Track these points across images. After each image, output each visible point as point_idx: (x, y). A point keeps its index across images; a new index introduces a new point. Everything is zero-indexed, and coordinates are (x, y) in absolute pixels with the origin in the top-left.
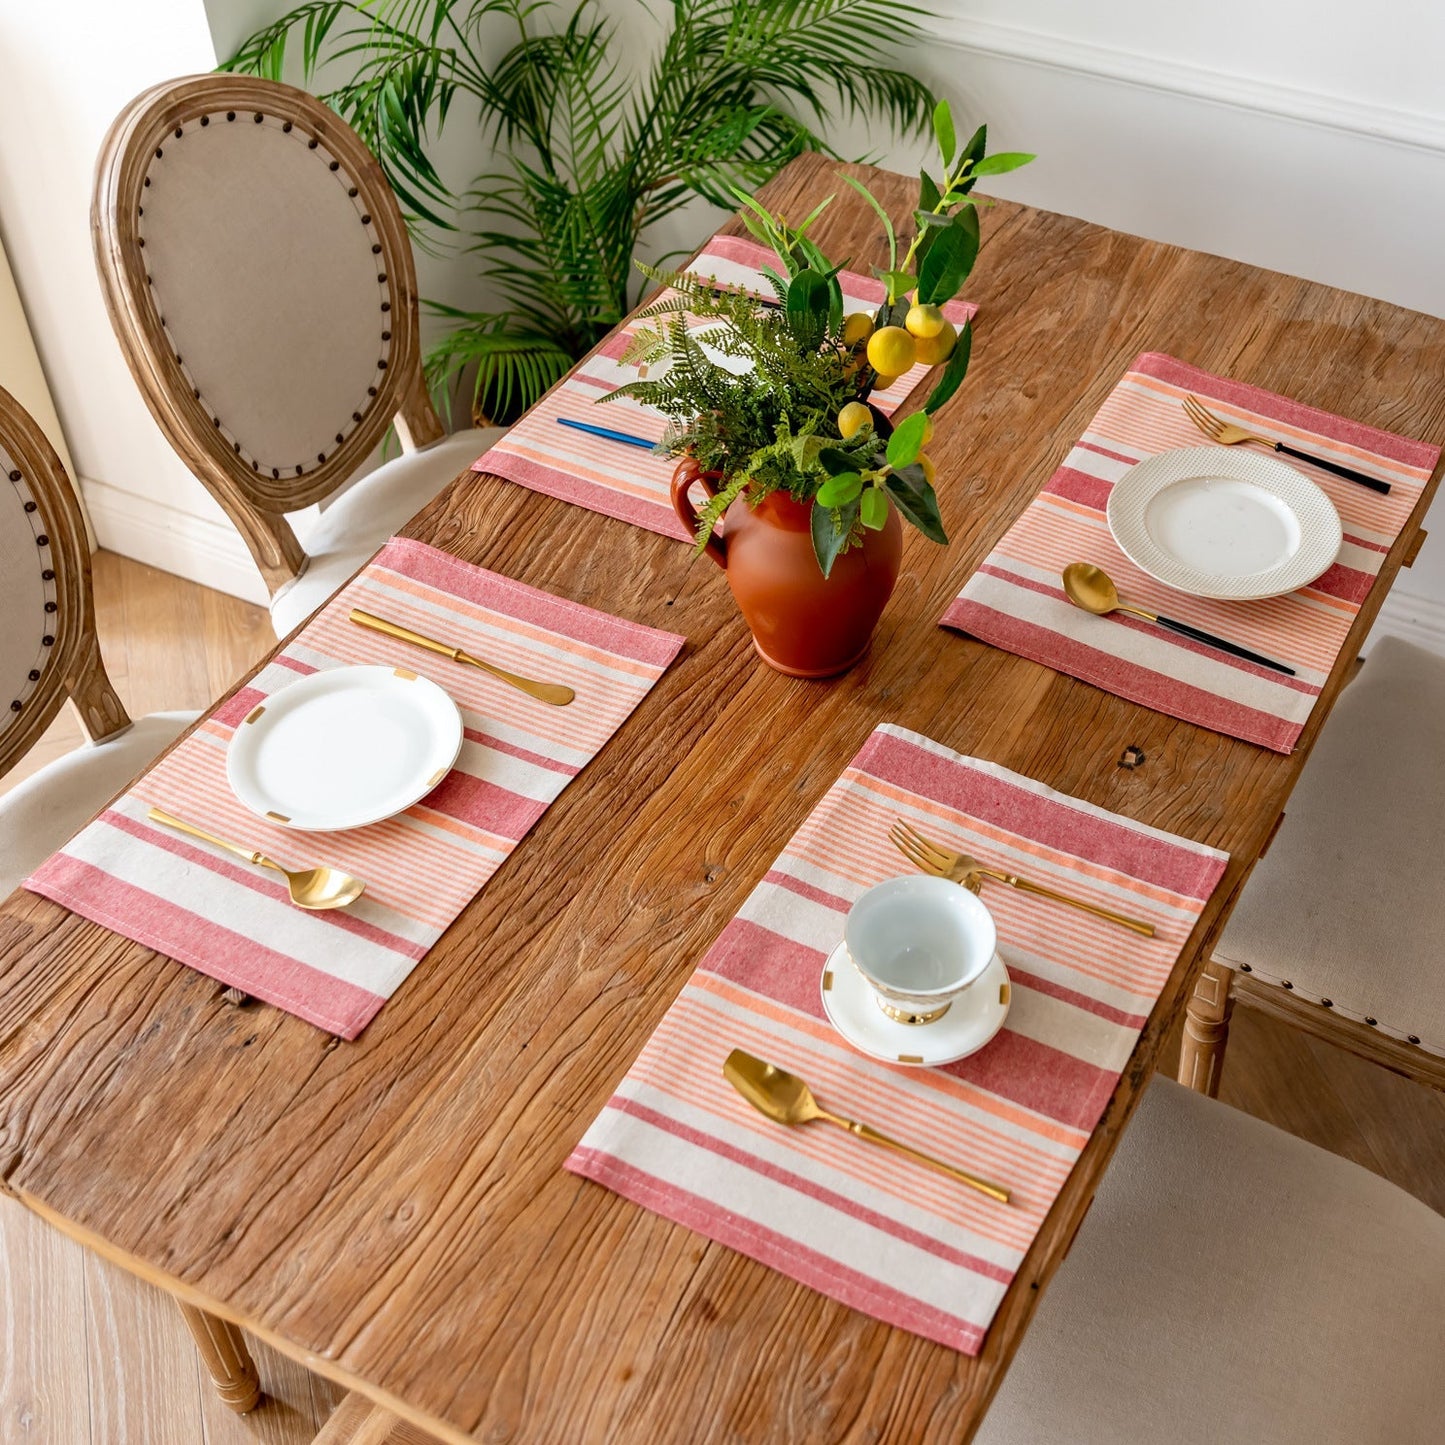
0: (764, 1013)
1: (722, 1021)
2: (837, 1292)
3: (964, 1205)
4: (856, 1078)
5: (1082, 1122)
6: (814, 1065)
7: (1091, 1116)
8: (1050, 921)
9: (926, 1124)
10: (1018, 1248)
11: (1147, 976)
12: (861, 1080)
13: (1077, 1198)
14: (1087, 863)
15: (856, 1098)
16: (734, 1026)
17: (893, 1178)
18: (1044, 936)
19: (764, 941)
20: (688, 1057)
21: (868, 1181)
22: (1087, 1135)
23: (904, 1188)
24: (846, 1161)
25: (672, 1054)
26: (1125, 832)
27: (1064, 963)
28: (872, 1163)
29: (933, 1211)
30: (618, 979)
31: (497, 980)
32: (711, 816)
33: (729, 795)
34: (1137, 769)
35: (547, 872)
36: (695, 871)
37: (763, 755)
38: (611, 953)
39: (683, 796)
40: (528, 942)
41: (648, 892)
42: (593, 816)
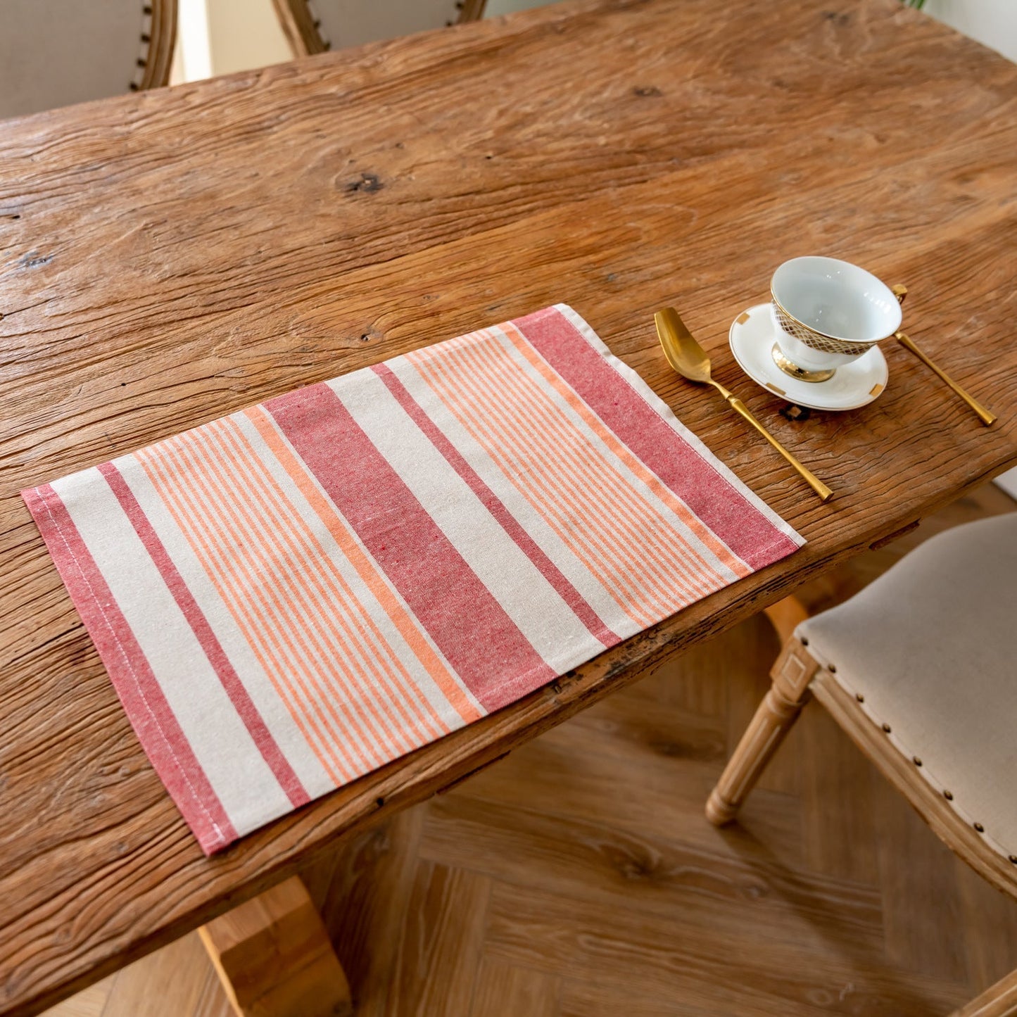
0: (283, 463)
1: (245, 450)
2: (139, 722)
3: (318, 710)
4: (315, 551)
5: (488, 698)
6: (289, 523)
7: (500, 698)
8: (592, 515)
9: (343, 623)
10: (334, 778)
11: (650, 605)
12: (318, 556)
14: (664, 486)
15: (300, 567)
16: (251, 460)
17: (275, 652)
18: (576, 523)
19: (334, 410)
20: (194, 463)
21: (251, 642)
22: (484, 713)
23: (277, 665)
24: (247, 614)
25: (182, 455)
26: (717, 477)
27: (577, 553)
28: (267, 628)
29: (285, 700)
30: (233, 373)
31: (146, 332)
32: (402, 298)
33: (429, 290)
34: (794, 423)
35: (247, 280)
36: (358, 328)
37: (478, 276)
38: (245, 353)
39: (393, 276)
40: (192, 318)
41: (310, 325)
42: (314, 260)
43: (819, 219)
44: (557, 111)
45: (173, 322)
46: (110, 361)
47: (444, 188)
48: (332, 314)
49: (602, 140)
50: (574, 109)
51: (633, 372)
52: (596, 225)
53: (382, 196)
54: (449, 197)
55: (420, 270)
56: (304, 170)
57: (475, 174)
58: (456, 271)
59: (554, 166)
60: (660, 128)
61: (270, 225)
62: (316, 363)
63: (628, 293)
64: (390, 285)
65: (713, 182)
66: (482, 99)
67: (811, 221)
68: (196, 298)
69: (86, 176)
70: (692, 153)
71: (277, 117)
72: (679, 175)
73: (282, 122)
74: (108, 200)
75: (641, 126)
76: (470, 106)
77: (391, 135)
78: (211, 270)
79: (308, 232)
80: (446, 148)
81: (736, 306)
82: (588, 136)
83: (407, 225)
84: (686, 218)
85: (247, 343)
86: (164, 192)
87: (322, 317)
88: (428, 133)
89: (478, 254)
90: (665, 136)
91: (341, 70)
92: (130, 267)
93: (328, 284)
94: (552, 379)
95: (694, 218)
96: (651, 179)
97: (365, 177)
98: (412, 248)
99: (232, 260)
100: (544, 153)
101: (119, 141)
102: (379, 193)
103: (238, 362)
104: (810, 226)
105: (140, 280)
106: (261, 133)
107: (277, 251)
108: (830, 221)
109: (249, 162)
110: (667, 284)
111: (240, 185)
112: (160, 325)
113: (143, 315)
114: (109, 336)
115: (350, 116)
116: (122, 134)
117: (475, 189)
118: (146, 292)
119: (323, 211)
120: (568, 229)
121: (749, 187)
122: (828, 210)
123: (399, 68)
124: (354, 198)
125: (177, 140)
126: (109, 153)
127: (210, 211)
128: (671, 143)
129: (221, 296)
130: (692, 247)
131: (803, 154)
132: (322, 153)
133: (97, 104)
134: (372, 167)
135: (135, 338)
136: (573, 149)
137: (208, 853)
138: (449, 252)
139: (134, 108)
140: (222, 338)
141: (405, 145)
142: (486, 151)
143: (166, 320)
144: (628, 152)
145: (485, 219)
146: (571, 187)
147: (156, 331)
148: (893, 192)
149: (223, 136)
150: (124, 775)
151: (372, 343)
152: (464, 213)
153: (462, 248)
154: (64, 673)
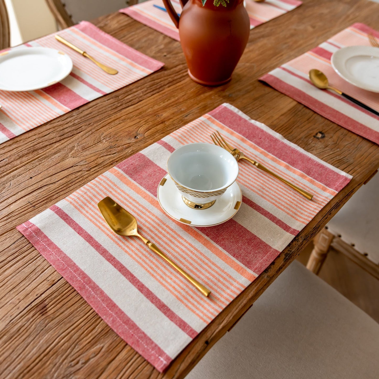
0: (133, 189)
1: (115, 188)
2: (108, 319)
3: (187, 292)
4: (161, 224)
5: (256, 269)
6: (145, 214)
7: (261, 268)
8: (268, 184)
9: (183, 251)
10: (205, 321)
12: (162, 225)
13: (243, 304)
14: (291, 167)
15: (157, 232)
16: (119, 191)
17: (159, 271)
18: (263, 189)
20: (94, 198)
21: (146, 270)
22: (257, 276)
23: (161, 277)
24: (140, 258)
25: (87, 195)
26: (310, 159)
27: (269, 201)
28: (152, 262)
29: (171, 291)
30: (82, 163)
31: (35, 153)
32: (147, 118)
33: (158, 113)
34: (321, 140)
35: (76, 122)
36: (132, 134)
37: (176, 104)
38: (85, 153)
39: (140, 109)
40: (55, 142)
41: (110, 137)
42: (103, 109)
45: (47, 146)
46: (22, 168)
48: (119, 130)
51: (263, 124)
55: (151, 105)
58: (167, 103)
62: (118, 152)
64: (140, 113)
65: (257, 52)
68: (55, 134)
76: (151, 37)
83: (139, 88)
84: (252, 68)
85: (84, 149)
87: (115, 132)
89: (174, 95)
93: (113, 117)
94: (232, 133)
95: (255, 67)
98: (145, 96)
103: (82, 158)
112: (41, 148)
113: (32, 145)
114: (18, 157)
123: (116, 25)
129: (66, 131)
135: (31, 156)
137: (161, 371)
138: (161, 96)
140: (72, 149)
142: (163, 53)
143: (43, 145)
145: (172, 80)
147: (40, 151)
150: (83, 364)
151: (140, 139)
152: (162, 79)
153: (166, 93)
154: (38, 320)
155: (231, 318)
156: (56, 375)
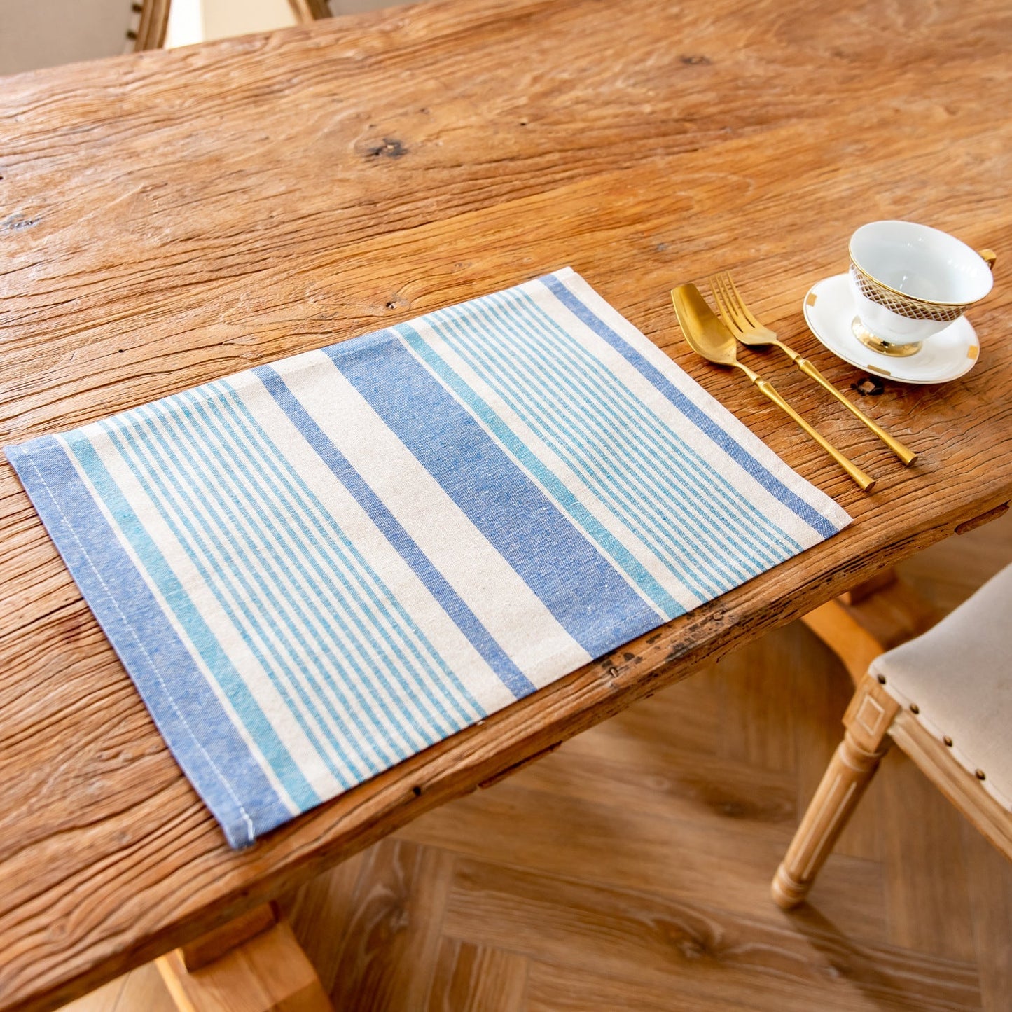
30: (244, 341)
31: (145, 298)
32: (430, 265)
33: (462, 257)
34: (868, 397)
35: (258, 245)
36: (383, 295)
37: (514, 244)
38: (257, 320)
39: (420, 242)
40: (197, 283)
41: (328, 293)
42: (331, 225)
43: (887, 191)
44: (597, 78)
45: (176, 287)
46: (105, 327)
47: (474, 154)
48: (353, 281)
49: (647, 108)
50: (615, 77)
52: (642, 193)
53: (408, 161)
54: (480, 164)
55: (450, 237)
56: (320, 134)
57: (510, 141)
58: (491, 238)
59: (595, 133)
60: (711, 96)
61: (283, 189)
62: (336, 331)
63: (680, 264)
64: (416, 252)
65: (770, 152)
66: (515, 65)
67: (878, 193)
68: (201, 263)
69: (77, 138)
70: (746, 122)
71: (289, 80)
72: (733, 144)
73: (293, 86)
74: (102, 162)
75: (691, 94)
76: (502, 73)
77: (415, 101)
78: (218, 234)
79: (325, 198)
80: (477, 114)
81: (799, 277)
82: (631, 104)
83: (434, 191)
84: (741, 188)
85: (258, 310)
86: (165, 155)
87: (342, 284)
88: (455, 98)
89: (514, 221)
90: (715, 105)
91: (358, 34)
92: (127, 230)
93: (348, 250)
95: (751, 188)
96: (703, 148)
97: (388, 142)
98: (441, 214)
99: (241, 224)
100: (584, 120)
101: (113, 102)
102: (403, 159)
103: (248, 330)
104: (878, 197)
105: (139, 244)
106: (271, 96)
107: (291, 217)
108: (899, 192)
109: (257, 125)
110: (723, 255)
111: (248, 149)
112: (162, 290)
113: (142, 279)
114: (104, 301)
115: (369, 80)
116: (117, 95)
117: (509, 155)
118: (145, 256)
119: (341, 176)
120: (612, 197)
121: (809, 157)
122: (896, 182)
123: (422, 33)
124: (375, 163)
125: (178, 102)
126: (102, 114)
127: (216, 174)
128: (723, 112)
129: (229, 261)
130: (749, 217)
131: (867, 125)
132: (338, 118)
133: (88, 64)
134: (395, 131)
135: (133, 303)
136: (616, 116)
138: (482, 219)
139: (130, 69)
140: (230, 305)
141: (431, 110)
142: (520, 117)
143: (168, 285)
144: (677, 121)
145: (522, 186)
146: (615, 155)
147: (157, 297)
148: (967, 164)
149: (229, 99)
150: (126, 760)
151: (398, 311)
152: (498, 179)
153: (497, 215)
154: (56, 652)
155: (492, 754)
156: (63, 768)
